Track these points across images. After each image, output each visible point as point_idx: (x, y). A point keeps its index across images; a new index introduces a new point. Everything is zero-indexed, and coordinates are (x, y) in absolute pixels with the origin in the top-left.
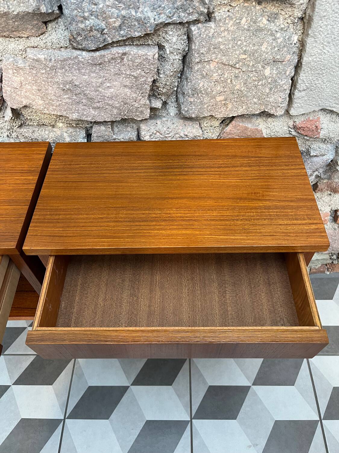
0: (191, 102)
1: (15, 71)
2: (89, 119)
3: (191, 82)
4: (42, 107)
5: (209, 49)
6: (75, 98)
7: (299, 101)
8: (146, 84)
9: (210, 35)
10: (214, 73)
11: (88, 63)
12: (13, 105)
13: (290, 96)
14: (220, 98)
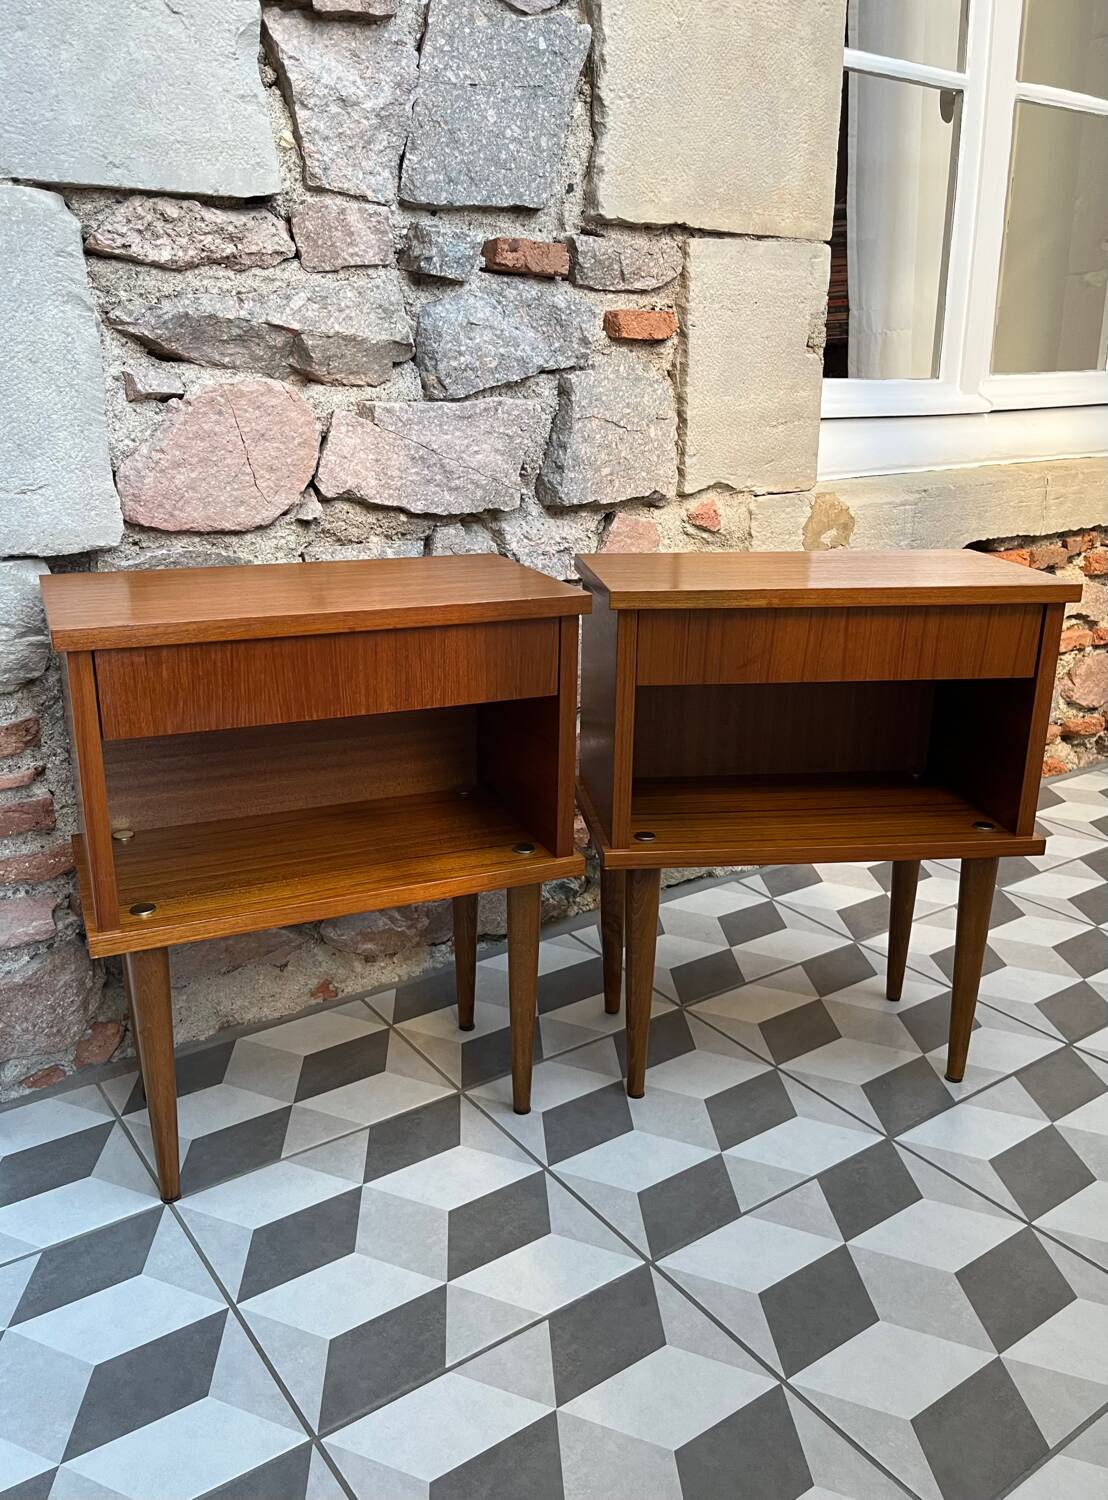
0: (571, 478)
1: (351, 428)
2: (440, 510)
3: (571, 447)
4: (374, 492)
5: (591, 401)
6: (426, 473)
7: (692, 471)
8: (521, 448)
9: (591, 383)
10: (596, 434)
11: (455, 415)
12: (327, 490)
13: (678, 468)
14: (606, 471)
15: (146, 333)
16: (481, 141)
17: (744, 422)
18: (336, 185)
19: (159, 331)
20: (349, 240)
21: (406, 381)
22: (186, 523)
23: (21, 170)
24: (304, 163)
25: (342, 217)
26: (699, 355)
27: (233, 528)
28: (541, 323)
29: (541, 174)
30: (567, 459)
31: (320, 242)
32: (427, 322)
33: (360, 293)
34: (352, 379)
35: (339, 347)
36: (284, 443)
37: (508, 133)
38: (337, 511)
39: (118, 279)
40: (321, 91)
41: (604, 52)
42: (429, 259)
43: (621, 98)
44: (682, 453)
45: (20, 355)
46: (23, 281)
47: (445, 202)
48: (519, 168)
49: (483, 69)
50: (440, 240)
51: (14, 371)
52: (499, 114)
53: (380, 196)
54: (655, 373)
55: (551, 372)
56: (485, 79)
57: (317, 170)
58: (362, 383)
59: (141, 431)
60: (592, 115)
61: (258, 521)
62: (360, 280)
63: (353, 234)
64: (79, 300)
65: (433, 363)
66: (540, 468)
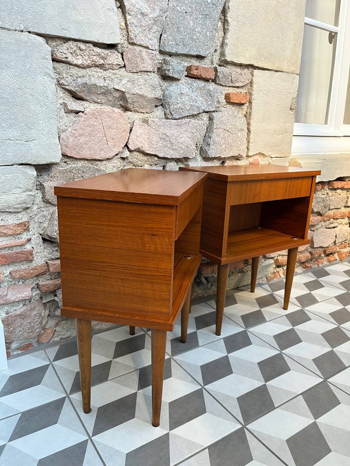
0: (212, 148)
1: (140, 126)
2: (169, 156)
3: (213, 138)
4: (147, 149)
5: (220, 122)
6: (165, 143)
7: (252, 148)
8: (196, 137)
9: (220, 116)
10: (221, 134)
11: (175, 124)
12: (131, 147)
13: (247, 147)
14: (224, 146)
15: (72, 89)
16: (187, 31)
17: (269, 133)
18: (139, 43)
19: (76, 88)
20: (142, 62)
21: (159, 112)
22: (83, 156)
23: (32, 29)
24: (129, 34)
25: (140, 53)
26: (255, 109)
27: (99, 159)
28: (204, 95)
29: (207, 45)
30: (211, 142)
31: (132, 62)
32: (167, 92)
33: (145, 80)
34: (141, 110)
35: (137, 98)
36: (118, 130)
37: (197, 30)
38: (134, 155)
39: (63, 70)
40: (135, 10)
41: (229, 5)
42: (169, 70)
43: (234, 21)
44: (248, 142)
45: (28, 93)
46: (30, 67)
47: (175, 52)
48: (199, 42)
49: (189, 7)
50: (173, 64)
51: (26, 98)
52: (194, 23)
53: (153, 47)
54: (241, 115)
55: (207, 112)
56: (190, 11)
57: (133, 36)
58: (144, 112)
59: (69, 123)
60: (224, 26)
61: (108, 156)
62: (145, 76)
63: (144, 60)
64: (49, 75)
65: (168, 106)
66: (202, 145)
